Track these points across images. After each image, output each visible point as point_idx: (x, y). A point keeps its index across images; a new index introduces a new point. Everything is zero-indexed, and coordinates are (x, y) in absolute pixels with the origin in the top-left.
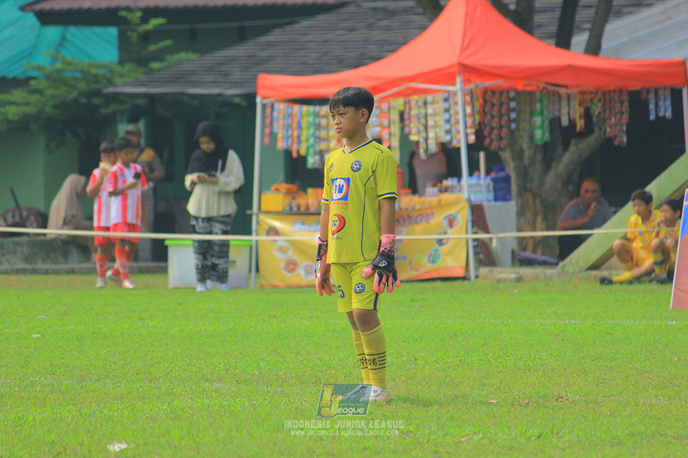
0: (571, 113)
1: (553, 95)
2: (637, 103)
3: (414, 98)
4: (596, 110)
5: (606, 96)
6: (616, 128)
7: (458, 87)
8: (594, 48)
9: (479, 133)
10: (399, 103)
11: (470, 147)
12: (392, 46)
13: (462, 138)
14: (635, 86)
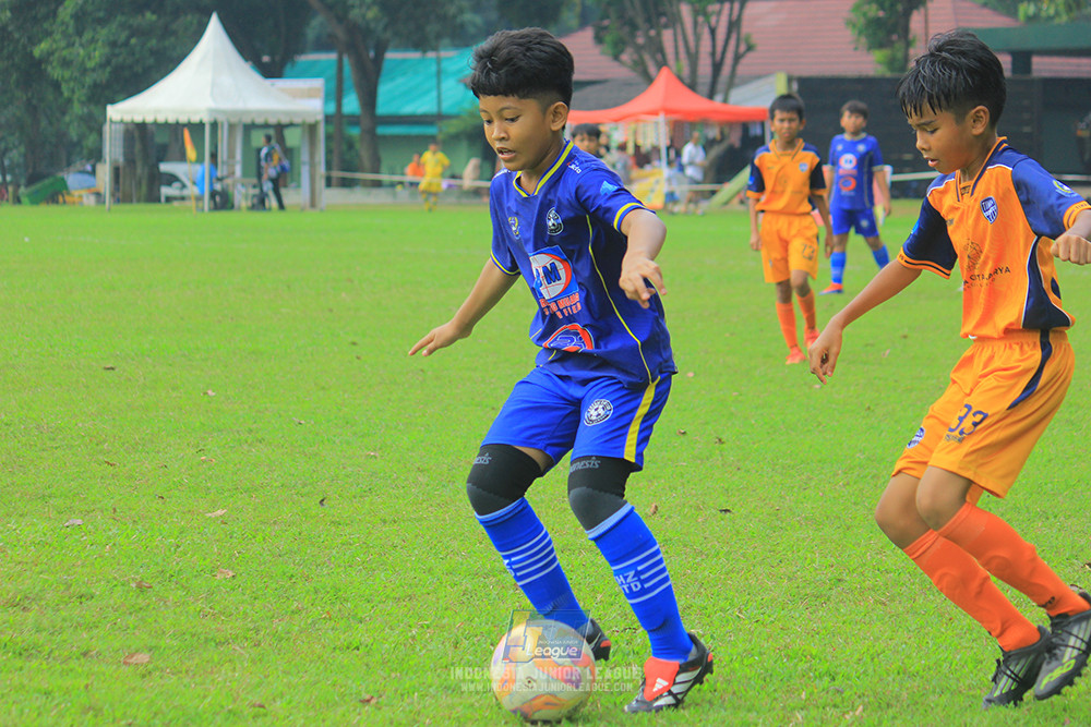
0: (714, 133)
1: (705, 123)
2: (745, 127)
3: (641, 125)
4: (726, 130)
5: (731, 124)
6: (735, 139)
7: (661, 118)
8: (725, 101)
9: (672, 140)
10: (633, 126)
11: (668, 149)
12: (628, 100)
13: (663, 143)
14: (744, 119)
